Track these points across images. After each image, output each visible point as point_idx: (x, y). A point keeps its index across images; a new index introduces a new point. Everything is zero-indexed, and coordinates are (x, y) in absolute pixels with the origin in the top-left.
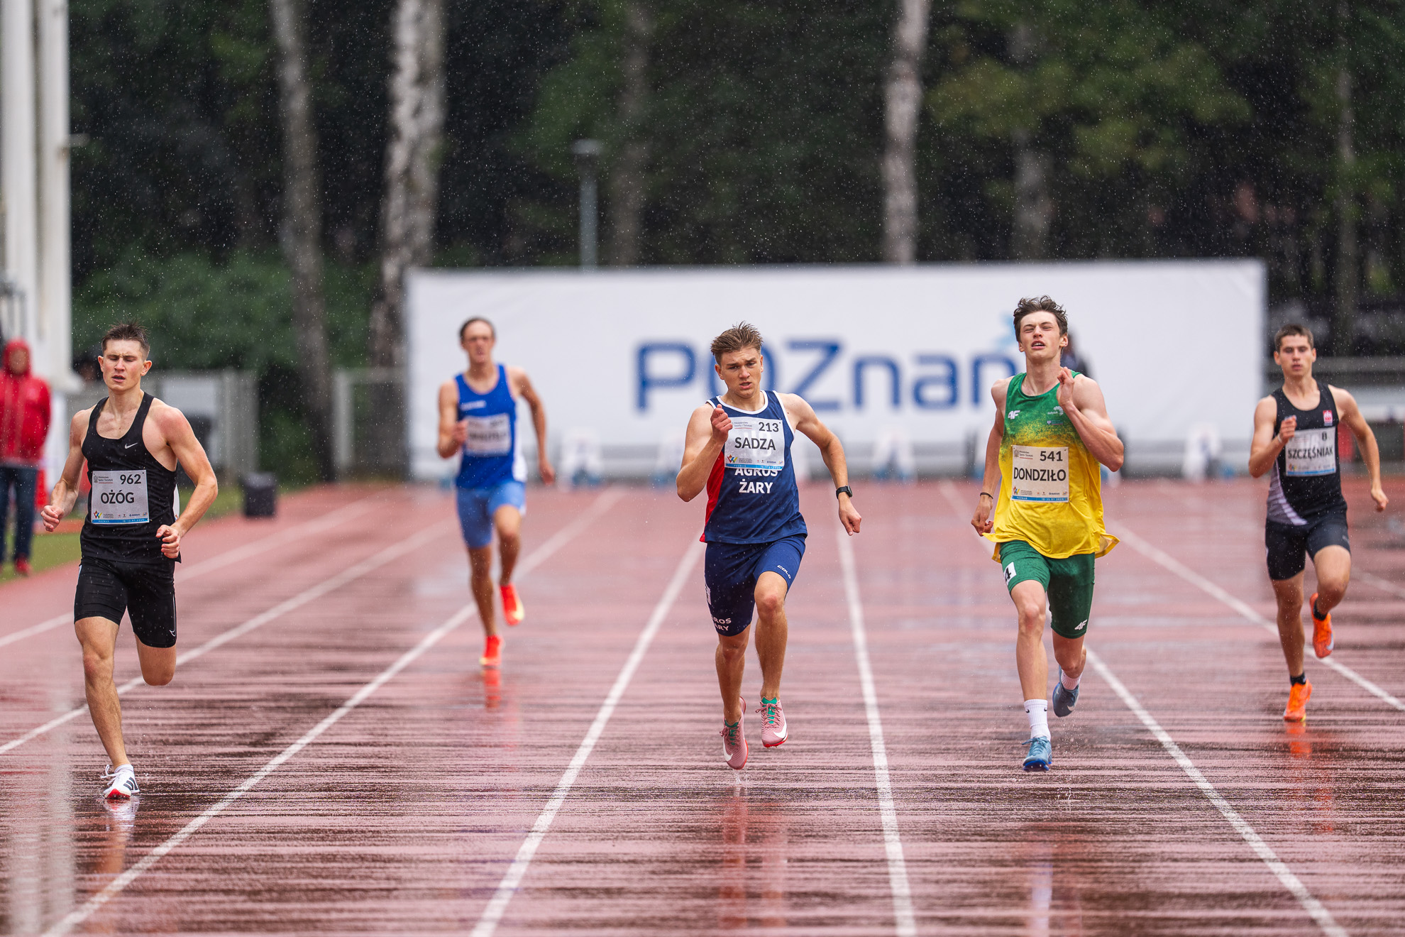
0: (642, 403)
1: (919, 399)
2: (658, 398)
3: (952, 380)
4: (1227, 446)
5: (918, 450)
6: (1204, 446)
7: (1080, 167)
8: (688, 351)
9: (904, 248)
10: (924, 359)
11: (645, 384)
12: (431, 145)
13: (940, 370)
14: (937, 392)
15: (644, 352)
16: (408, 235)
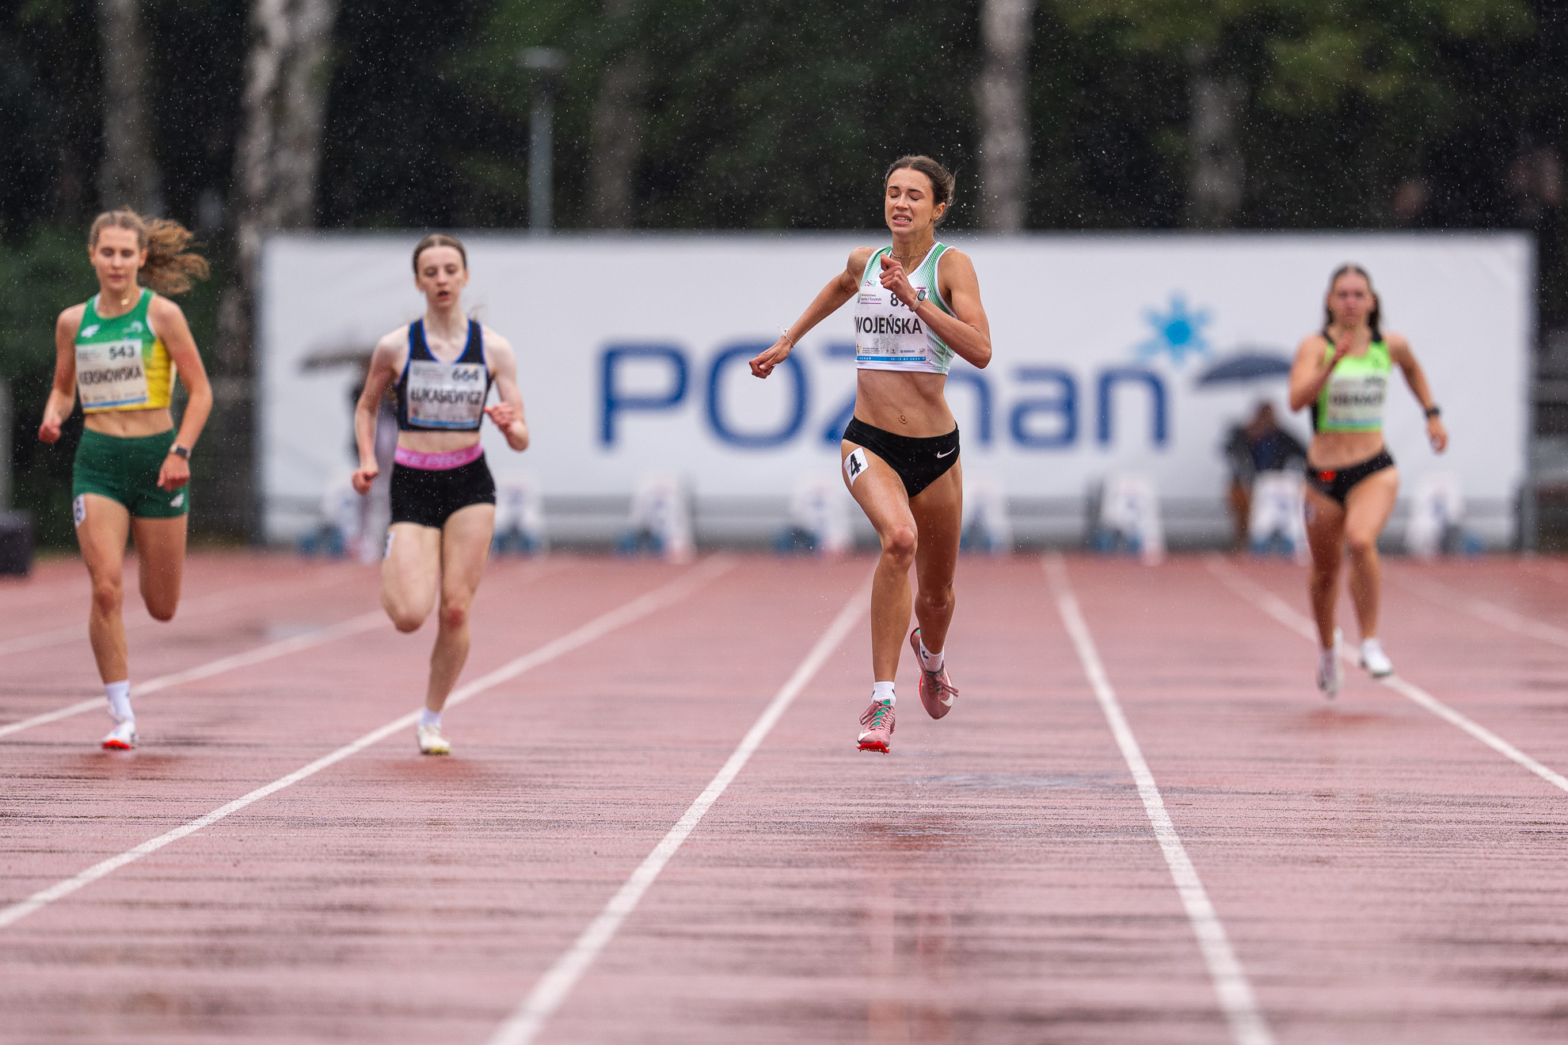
0: (607, 434)
1: (1020, 436)
2: (630, 425)
3: (1068, 406)
4: (1473, 507)
5: (1016, 508)
6: (1438, 507)
7: (1277, 97)
8: (677, 358)
9: (1010, 212)
10: (1028, 374)
11: (611, 405)
12: (315, 58)
13: (1049, 391)
14: (1045, 424)
15: (611, 358)
16: (277, 186)
